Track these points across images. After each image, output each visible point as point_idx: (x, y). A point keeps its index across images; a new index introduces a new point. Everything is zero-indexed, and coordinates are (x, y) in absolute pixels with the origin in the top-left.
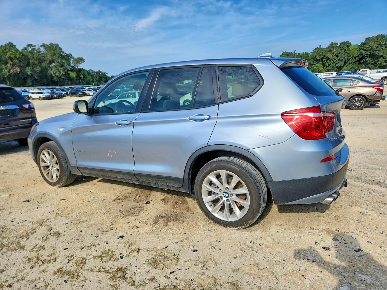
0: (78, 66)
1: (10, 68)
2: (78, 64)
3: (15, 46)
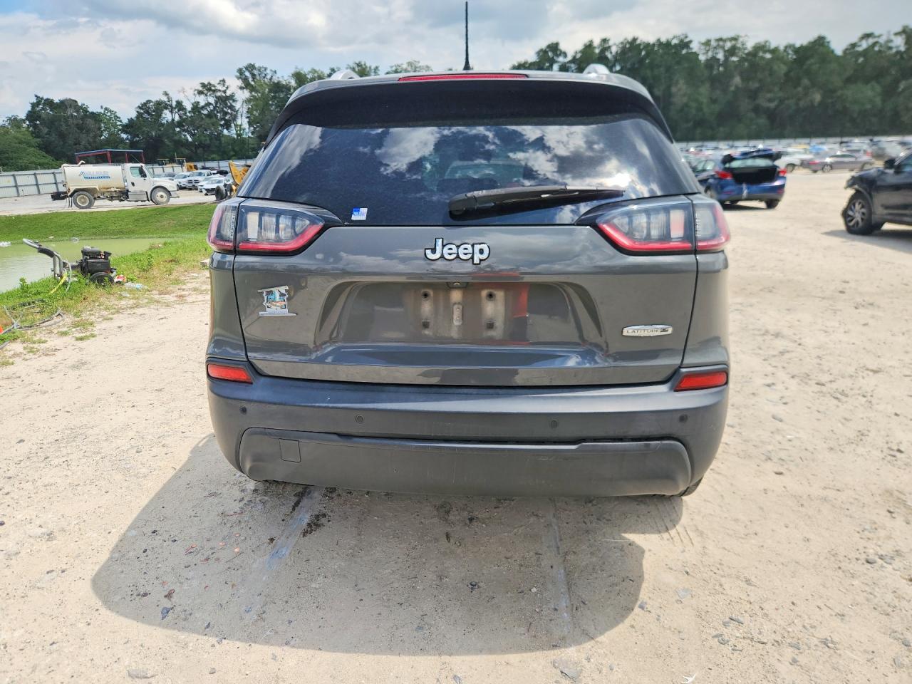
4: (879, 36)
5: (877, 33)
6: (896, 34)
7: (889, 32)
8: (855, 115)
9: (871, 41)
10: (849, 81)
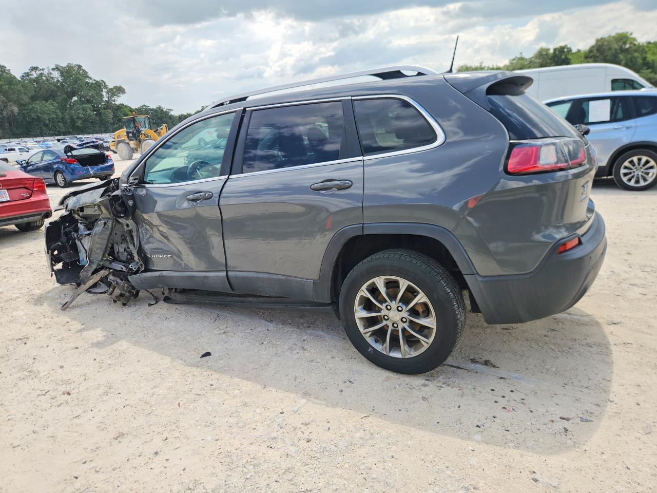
0: (114, 101)
1: (2, 108)
2: (115, 98)
3: (9, 70)
4: (43, 69)
5: (41, 67)
6: (53, 69)
7: (48, 67)
8: (47, 122)
9: (38, 72)
10: (33, 99)
